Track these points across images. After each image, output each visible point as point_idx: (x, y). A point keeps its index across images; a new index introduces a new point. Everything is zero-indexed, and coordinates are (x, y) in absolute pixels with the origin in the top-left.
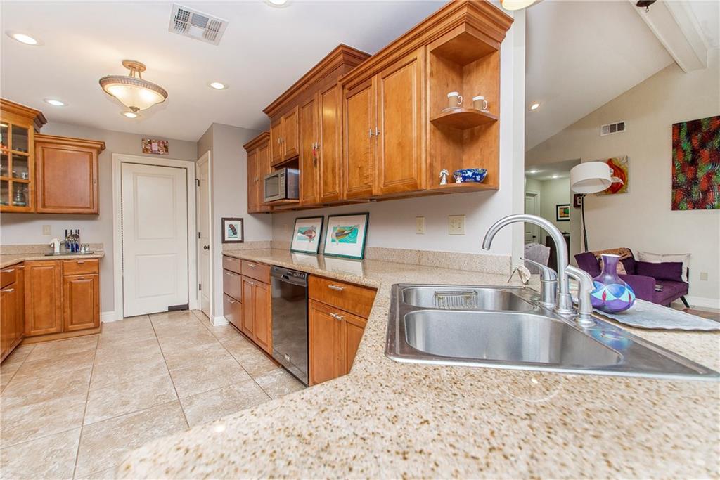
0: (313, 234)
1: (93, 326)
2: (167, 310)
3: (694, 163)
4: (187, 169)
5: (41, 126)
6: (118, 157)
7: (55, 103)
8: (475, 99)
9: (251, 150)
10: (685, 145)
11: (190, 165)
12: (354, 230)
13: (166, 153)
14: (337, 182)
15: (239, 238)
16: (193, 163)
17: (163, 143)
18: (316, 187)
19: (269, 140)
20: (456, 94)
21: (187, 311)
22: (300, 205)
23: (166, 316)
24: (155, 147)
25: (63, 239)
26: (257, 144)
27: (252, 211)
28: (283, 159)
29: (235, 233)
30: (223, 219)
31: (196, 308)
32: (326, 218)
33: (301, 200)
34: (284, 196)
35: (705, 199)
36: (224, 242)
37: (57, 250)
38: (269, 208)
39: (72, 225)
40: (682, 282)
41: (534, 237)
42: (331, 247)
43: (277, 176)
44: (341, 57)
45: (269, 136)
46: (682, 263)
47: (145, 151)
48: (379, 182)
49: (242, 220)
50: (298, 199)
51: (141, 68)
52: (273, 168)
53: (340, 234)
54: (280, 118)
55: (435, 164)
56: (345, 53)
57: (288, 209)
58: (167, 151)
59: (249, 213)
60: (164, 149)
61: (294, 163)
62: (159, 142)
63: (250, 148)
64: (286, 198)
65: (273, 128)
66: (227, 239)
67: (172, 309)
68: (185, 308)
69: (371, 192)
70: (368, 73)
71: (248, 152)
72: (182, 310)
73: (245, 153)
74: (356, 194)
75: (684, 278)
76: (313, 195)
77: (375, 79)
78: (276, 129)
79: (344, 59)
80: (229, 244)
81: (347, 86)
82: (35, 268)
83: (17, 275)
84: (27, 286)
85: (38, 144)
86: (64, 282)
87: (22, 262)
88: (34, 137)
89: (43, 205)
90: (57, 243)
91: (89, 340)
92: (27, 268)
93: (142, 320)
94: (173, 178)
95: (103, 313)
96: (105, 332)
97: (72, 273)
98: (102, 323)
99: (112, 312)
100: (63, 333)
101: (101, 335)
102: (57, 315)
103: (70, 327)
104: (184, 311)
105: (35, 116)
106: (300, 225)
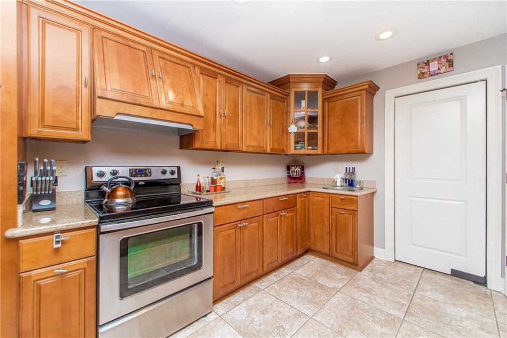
1: (351, 261)
4: (486, 81)
5: (334, 87)
6: (391, 94)
7: (324, 59)
13: (450, 69)
16: (500, 67)
17: (446, 57)
21: (482, 287)
23: (449, 280)
24: (434, 66)
25: (343, 176)
37: (339, 184)
39: (351, 165)
47: (422, 76)
58: (451, 66)
60: (448, 63)
67: (456, 274)
82: (315, 197)
83: (299, 200)
84: (311, 210)
85: (325, 101)
86: (331, 213)
87: (309, 192)
88: (323, 96)
89: (328, 148)
90: (339, 178)
91: (346, 273)
92: (311, 196)
93: (412, 272)
94: (463, 100)
95: (375, 248)
96: (365, 271)
97: (337, 206)
98: (373, 258)
99: (382, 250)
100: (329, 256)
101: (359, 274)
102: (327, 239)
103: (335, 253)
104: (477, 286)
105: (323, 79)
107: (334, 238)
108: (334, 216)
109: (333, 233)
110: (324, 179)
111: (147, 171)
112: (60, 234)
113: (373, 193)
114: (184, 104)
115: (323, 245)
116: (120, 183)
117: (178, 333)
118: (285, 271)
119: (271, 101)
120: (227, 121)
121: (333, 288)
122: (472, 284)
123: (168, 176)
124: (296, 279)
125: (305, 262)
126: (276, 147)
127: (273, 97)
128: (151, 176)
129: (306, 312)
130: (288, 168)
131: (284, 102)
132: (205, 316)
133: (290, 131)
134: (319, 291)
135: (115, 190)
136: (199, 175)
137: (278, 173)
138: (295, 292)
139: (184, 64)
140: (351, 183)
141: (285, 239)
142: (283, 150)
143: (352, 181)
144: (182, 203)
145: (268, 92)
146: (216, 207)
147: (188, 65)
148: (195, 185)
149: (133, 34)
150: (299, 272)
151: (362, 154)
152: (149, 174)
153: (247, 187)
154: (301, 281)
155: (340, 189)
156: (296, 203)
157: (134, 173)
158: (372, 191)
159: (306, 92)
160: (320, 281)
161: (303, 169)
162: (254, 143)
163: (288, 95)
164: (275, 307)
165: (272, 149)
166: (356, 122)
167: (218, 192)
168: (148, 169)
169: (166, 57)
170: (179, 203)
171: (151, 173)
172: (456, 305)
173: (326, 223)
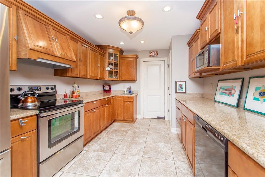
0: (233, 92)
1: (131, 121)
4: (165, 61)
5: (123, 53)
6: (142, 60)
7: (122, 43)
9: (191, 45)
11: (166, 59)
15: (184, 91)
17: (156, 52)
19: (199, 34)
21: (164, 120)
22: (221, 71)
23: (157, 120)
24: (153, 54)
25: (127, 89)
26: (193, 40)
27: (191, 77)
28: (208, 41)
29: (182, 88)
30: (176, 81)
31: (167, 119)
32: (246, 80)
33: (222, 66)
36: (176, 92)
37: (125, 92)
38: (198, 75)
39: (129, 84)
43: (203, 52)
45: (199, 31)
47: (150, 56)
49: (185, 82)
50: (220, 66)
52: (202, 50)
57: (212, 75)
58: (157, 55)
59: (189, 78)
60: (156, 54)
61: (216, 40)
62: (155, 52)
63: (190, 43)
64: (209, 66)
66: (178, 91)
67: (158, 118)
71: (189, 46)
72: (163, 119)
76: (234, 60)
80: (179, 94)
82: (118, 98)
83: (112, 100)
84: (116, 104)
85: (121, 59)
86: (124, 104)
87: (115, 96)
88: (120, 56)
89: (122, 78)
90: (125, 89)
91: (130, 125)
92: (116, 98)
93: (148, 120)
94: (160, 65)
95: (137, 115)
96: (136, 123)
97: (126, 101)
98: (137, 118)
99: (140, 115)
100: (124, 121)
101: (134, 124)
102: (122, 114)
103: (126, 119)
104: (163, 120)
105: (120, 50)
106: (221, 85)
107: (125, 113)
108: (125, 105)
109: (125, 111)
110: (119, 91)
111: (38, 88)
112: (21, 119)
113: (137, 95)
114: (68, 55)
115: (121, 117)
116: (29, 94)
117: (70, 162)
118: (108, 130)
119: (99, 55)
120: (82, 64)
121: (127, 130)
122: (162, 119)
123: (50, 90)
124: (114, 131)
125: (114, 125)
126: (101, 77)
127: (100, 54)
128: (41, 90)
129: (121, 139)
130: (104, 86)
131: (104, 57)
132: (81, 153)
133: (107, 70)
134: (123, 132)
135: (27, 98)
136: (66, 90)
137: (99, 88)
138: (115, 135)
139: (63, 34)
140: (130, 92)
141: (108, 116)
142: (104, 78)
143: (130, 91)
144: (57, 105)
145: (99, 52)
146: (85, 103)
147: (65, 34)
148: (64, 95)
149: (40, 16)
150: (113, 129)
151: (134, 81)
152: (40, 90)
153: (86, 96)
154: (115, 131)
155: (126, 94)
156: (111, 101)
157: (31, 89)
158: (137, 94)
159: (113, 54)
160: (122, 129)
161: (110, 86)
162: (93, 75)
163: (105, 53)
164: (109, 141)
165: (99, 78)
166: (132, 69)
167: (77, 98)
168: (39, 87)
169: (55, 29)
170: (55, 105)
171: (40, 89)
172: (159, 125)
173: (122, 108)
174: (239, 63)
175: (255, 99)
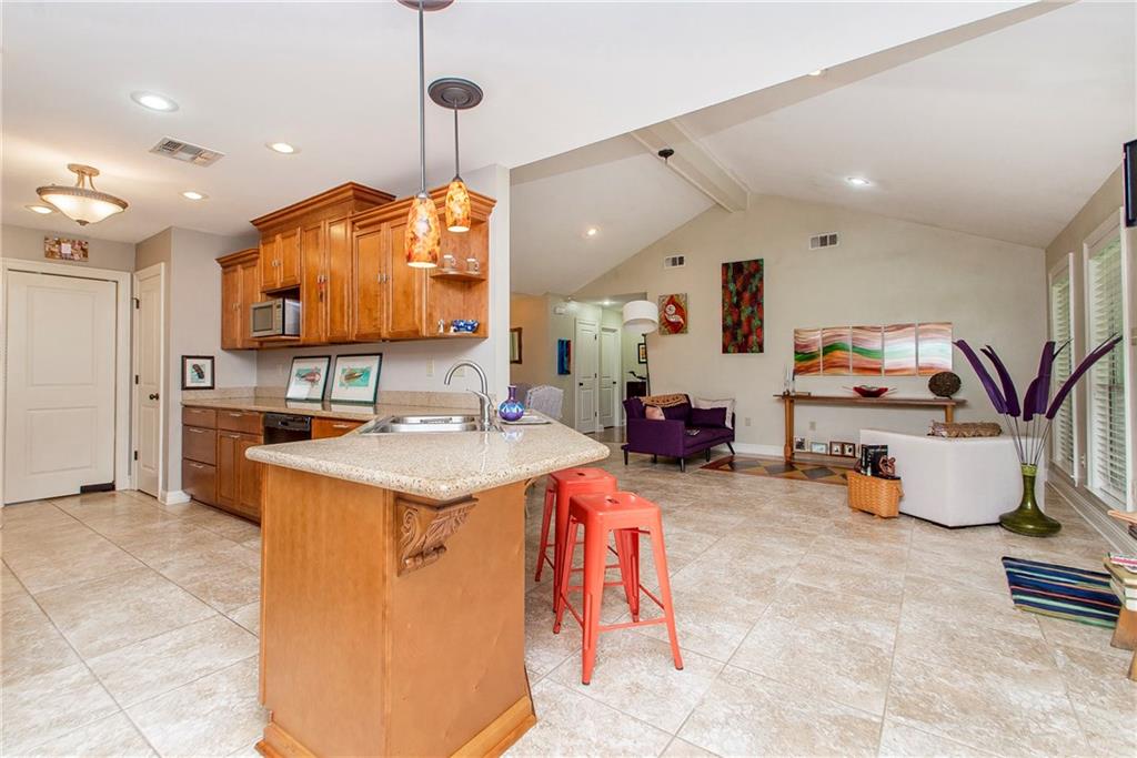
0: (317, 377)
2: (78, 492)
3: (737, 305)
4: (116, 282)
6: (3, 263)
8: (469, 260)
9: (228, 266)
10: (732, 287)
11: (124, 278)
12: (366, 373)
13: (84, 259)
14: (346, 321)
15: (208, 384)
16: (129, 274)
17: (80, 244)
18: (322, 324)
19: (257, 258)
20: (450, 257)
21: (112, 492)
22: (301, 343)
23: (78, 499)
26: (241, 260)
27: (229, 346)
28: (278, 286)
29: (201, 375)
30: (183, 357)
31: (127, 487)
32: (333, 358)
33: (303, 337)
34: (281, 332)
35: (746, 342)
36: (184, 388)
38: (256, 344)
40: (725, 427)
41: (614, 383)
42: (339, 391)
43: (271, 306)
44: (351, 193)
45: (258, 253)
46: (725, 409)
47: (50, 255)
48: (388, 325)
49: (212, 358)
50: (299, 336)
51: (94, 172)
52: (264, 295)
53: (350, 377)
54: (274, 235)
55: (434, 314)
56: (353, 189)
57: (284, 347)
58: (85, 255)
59: (223, 349)
60: (82, 252)
61: (293, 293)
62: (73, 243)
63: (228, 264)
64: (283, 334)
65: (264, 244)
66: (189, 384)
67: (85, 490)
68: (110, 487)
69: (379, 335)
70: (378, 218)
71: (224, 267)
72: (104, 491)
73: (218, 269)
74: (365, 336)
75: (728, 424)
76: (317, 332)
77: (384, 225)
78: (269, 247)
79: (354, 195)
80: (192, 391)
81: (357, 224)
106: (299, 366)
122: (101, 493)
174: (323, 339)
175: (342, 385)
